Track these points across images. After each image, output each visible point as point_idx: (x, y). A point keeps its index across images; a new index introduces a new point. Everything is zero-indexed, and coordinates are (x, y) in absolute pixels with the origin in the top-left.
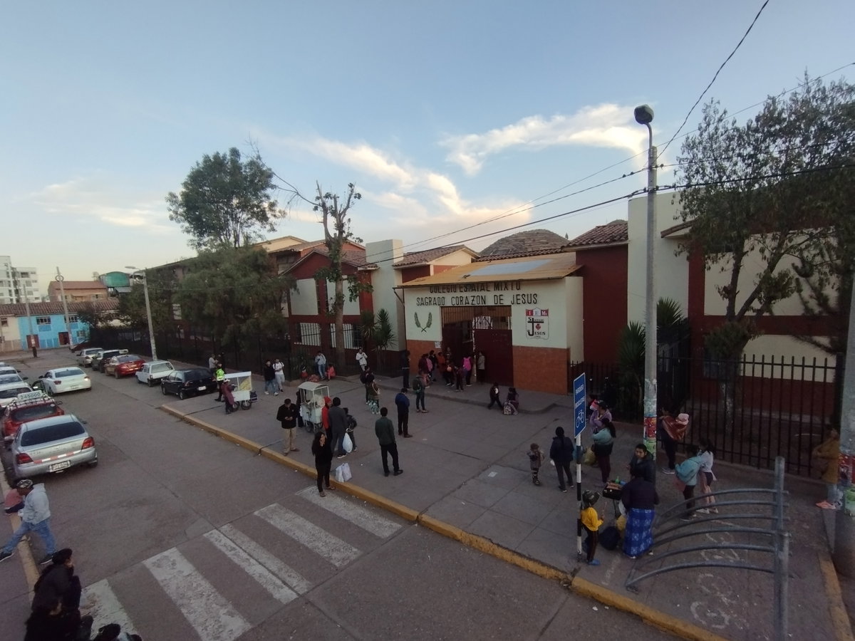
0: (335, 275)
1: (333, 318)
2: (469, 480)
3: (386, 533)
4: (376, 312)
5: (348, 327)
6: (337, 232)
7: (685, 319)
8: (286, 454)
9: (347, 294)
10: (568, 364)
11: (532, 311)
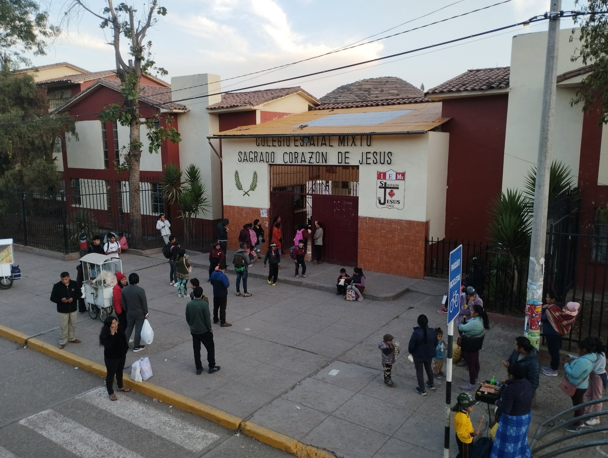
0: (129, 117)
1: (126, 174)
2: (304, 379)
3: (200, 447)
4: (184, 167)
5: (146, 186)
6: (133, 58)
7: (575, 189)
8: (63, 347)
9: (145, 142)
10: (427, 241)
11: (385, 174)
